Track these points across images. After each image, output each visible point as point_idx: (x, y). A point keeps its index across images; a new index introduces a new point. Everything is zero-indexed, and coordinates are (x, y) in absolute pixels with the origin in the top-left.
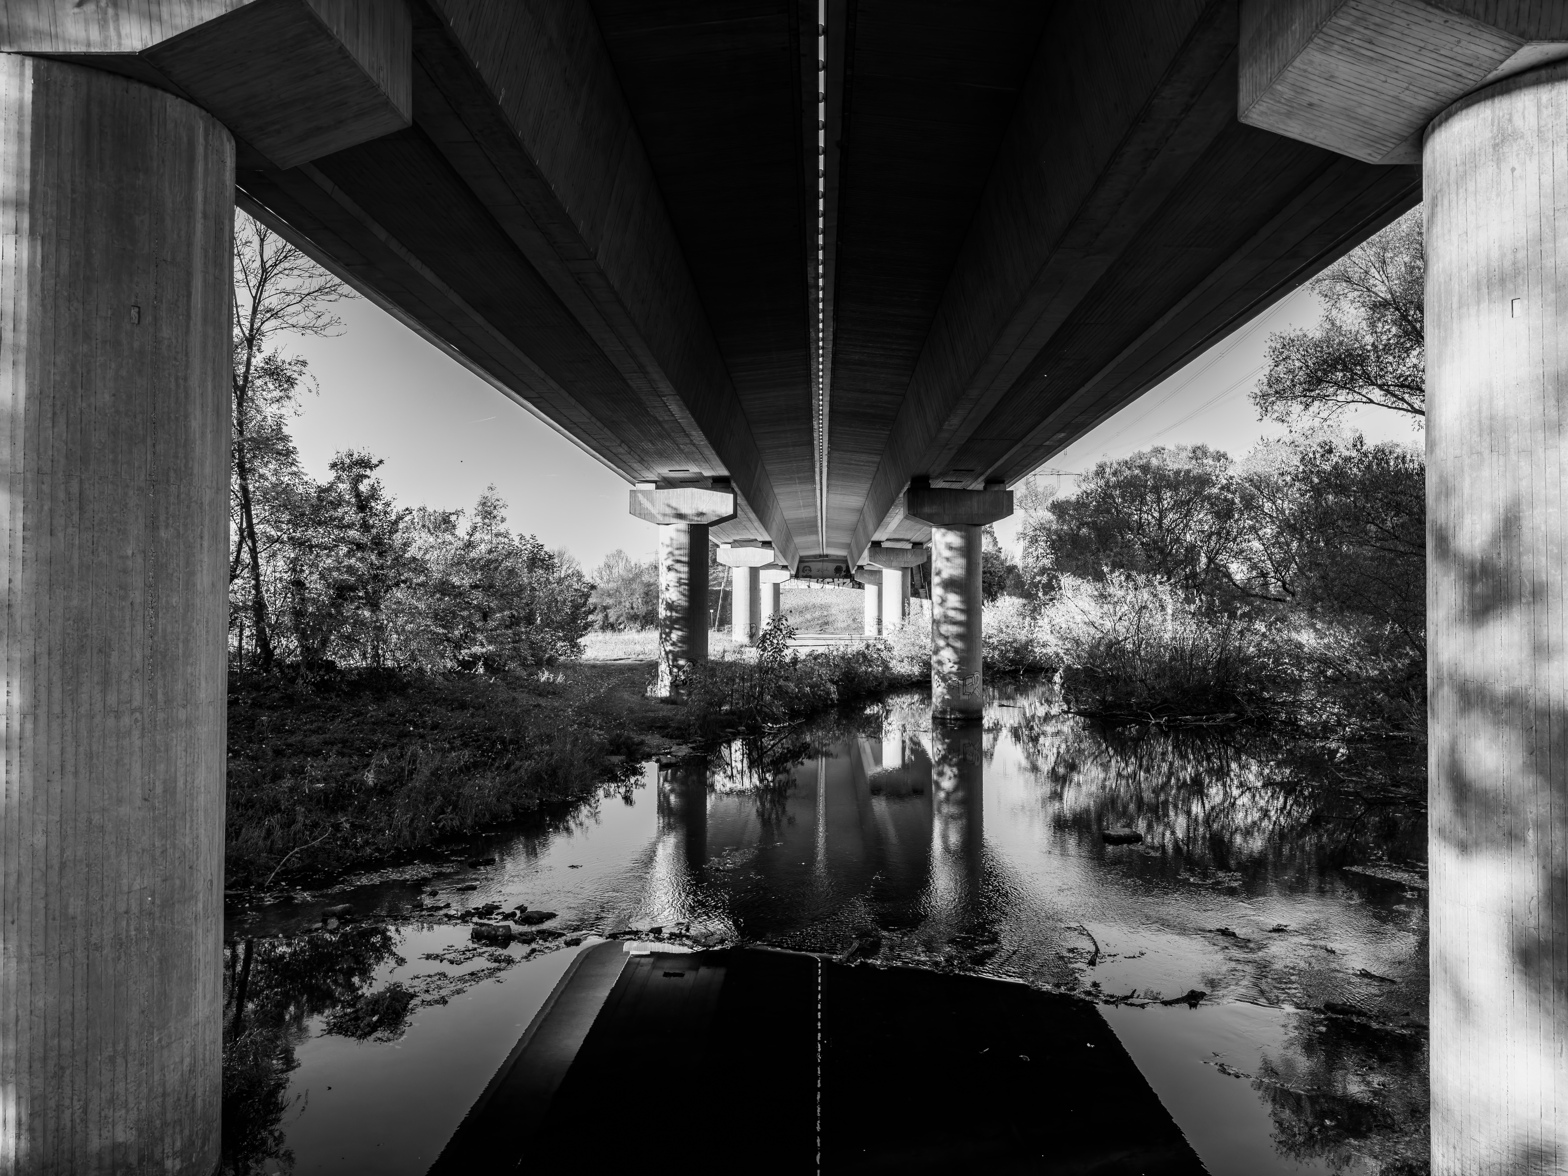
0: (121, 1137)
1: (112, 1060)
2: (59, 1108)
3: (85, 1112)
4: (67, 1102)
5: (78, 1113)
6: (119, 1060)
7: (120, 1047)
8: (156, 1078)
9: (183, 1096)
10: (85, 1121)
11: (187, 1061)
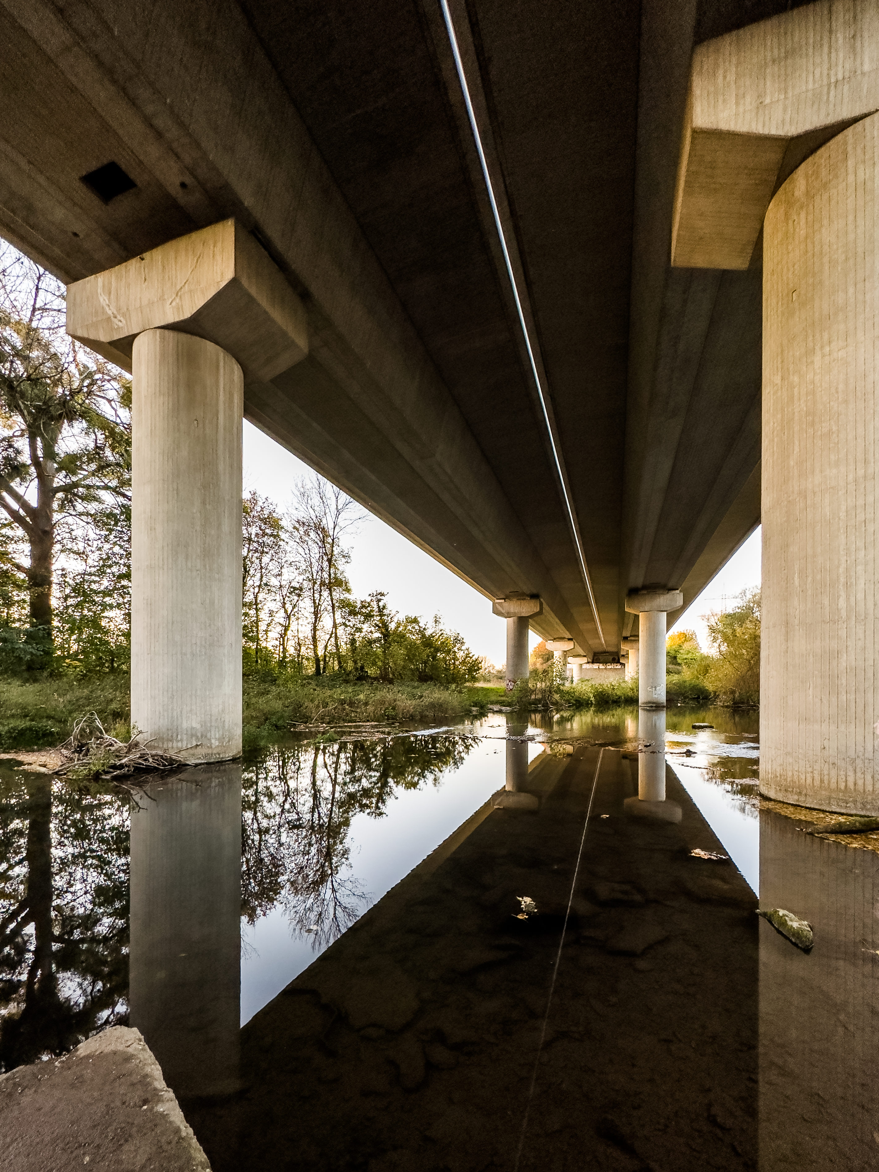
0: (194, 725)
1: (191, 696)
2: (172, 709)
3: (181, 712)
4: (175, 708)
5: (179, 713)
6: (194, 697)
7: (194, 692)
8: (208, 708)
9: (219, 719)
10: (181, 716)
11: (221, 707)
